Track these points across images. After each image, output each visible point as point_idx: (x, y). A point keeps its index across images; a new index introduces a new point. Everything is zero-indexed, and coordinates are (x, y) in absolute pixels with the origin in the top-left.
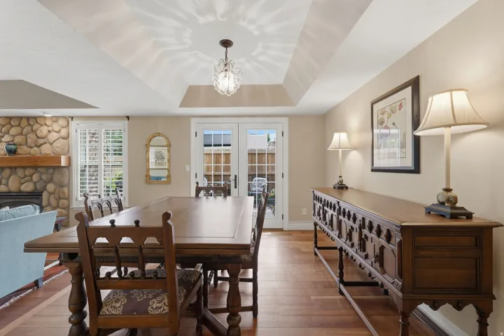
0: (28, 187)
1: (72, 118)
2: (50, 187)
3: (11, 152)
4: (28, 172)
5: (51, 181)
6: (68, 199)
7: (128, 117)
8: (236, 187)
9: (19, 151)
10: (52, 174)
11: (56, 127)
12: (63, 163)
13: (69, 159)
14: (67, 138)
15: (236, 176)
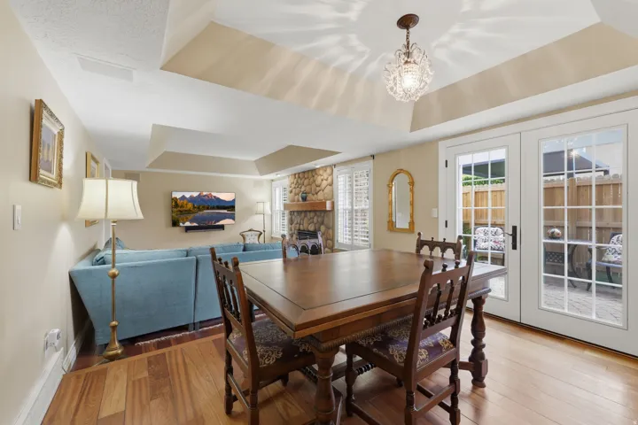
0: (311, 228)
1: (335, 165)
2: (323, 228)
3: (304, 199)
4: (312, 214)
5: (322, 223)
6: (333, 240)
7: (373, 156)
8: (514, 247)
9: (308, 198)
10: (324, 217)
11: (325, 176)
12: (328, 207)
13: (333, 204)
14: (331, 184)
15: (514, 228)
